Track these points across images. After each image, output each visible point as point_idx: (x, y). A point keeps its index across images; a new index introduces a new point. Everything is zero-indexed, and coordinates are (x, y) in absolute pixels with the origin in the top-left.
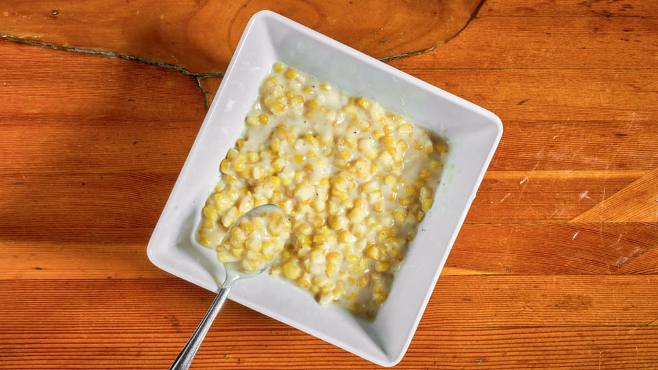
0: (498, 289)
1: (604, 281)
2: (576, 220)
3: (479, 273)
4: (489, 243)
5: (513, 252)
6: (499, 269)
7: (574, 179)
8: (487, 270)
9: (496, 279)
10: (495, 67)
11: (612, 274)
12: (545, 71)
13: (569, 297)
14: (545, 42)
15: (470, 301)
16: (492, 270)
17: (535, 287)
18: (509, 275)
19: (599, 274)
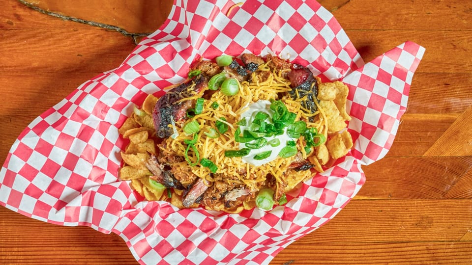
0: (381, 211)
1: (439, 204)
2: (426, 154)
3: (366, 198)
4: (374, 173)
5: (394, 181)
6: (383, 195)
7: (425, 121)
8: (373, 195)
9: (380, 203)
10: (380, 28)
11: (443, 199)
12: (411, 31)
13: (422, 218)
14: (411, 8)
15: (358, 221)
16: (377, 196)
17: (406, 210)
18: (391, 199)
19: (437, 199)
